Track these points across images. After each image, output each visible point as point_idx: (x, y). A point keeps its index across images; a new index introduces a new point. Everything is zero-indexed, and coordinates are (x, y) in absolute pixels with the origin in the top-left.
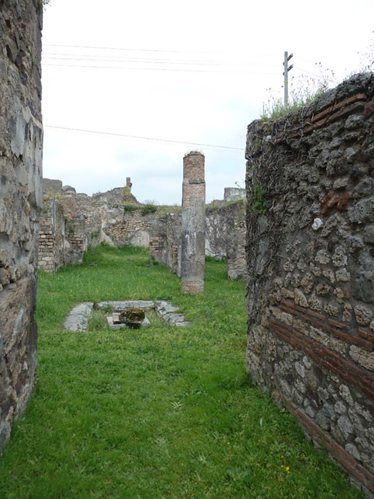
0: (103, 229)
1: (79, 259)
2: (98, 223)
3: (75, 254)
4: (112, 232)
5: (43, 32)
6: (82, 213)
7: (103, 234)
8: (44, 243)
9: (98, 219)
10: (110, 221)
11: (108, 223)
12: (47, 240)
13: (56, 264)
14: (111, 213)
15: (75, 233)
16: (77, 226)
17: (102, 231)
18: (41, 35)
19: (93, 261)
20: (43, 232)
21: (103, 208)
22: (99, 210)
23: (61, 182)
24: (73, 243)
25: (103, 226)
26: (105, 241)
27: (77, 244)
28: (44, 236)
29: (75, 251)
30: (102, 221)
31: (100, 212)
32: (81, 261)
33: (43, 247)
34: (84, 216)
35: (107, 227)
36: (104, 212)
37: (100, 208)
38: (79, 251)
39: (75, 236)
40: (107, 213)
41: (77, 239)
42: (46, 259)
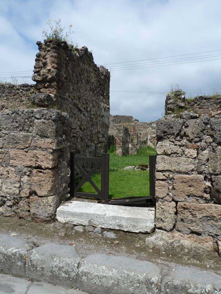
0: (149, 139)
1: (135, 152)
2: (146, 137)
3: (133, 150)
4: (153, 141)
5: (110, 82)
6: (139, 132)
7: (149, 142)
8: (119, 144)
9: (146, 134)
10: (152, 136)
11: (151, 136)
12: (120, 142)
13: (124, 153)
14: (153, 132)
15: (134, 141)
16: (135, 137)
17: (148, 141)
18: (109, 83)
19: (142, 153)
20: (118, 139)
21: (149, 129)
22: (147, 130)
23: (133, 117)
24: (133, 145)
25: (149, 138)
26: (149, 145)
27: (134, 145)
28: (119, 141)
29: (133, 148)
30: (149, 135)
31: (148, 131)
32: (136, 153)
33: (118, 145)
34: (140, 133)
35: (151, 138)
36: (150, 131)
37: (148, 129)
38: (135, 148)
39: (134, 142)
40: (151, 132)
41: (135, 143)
42: (120, 150)
